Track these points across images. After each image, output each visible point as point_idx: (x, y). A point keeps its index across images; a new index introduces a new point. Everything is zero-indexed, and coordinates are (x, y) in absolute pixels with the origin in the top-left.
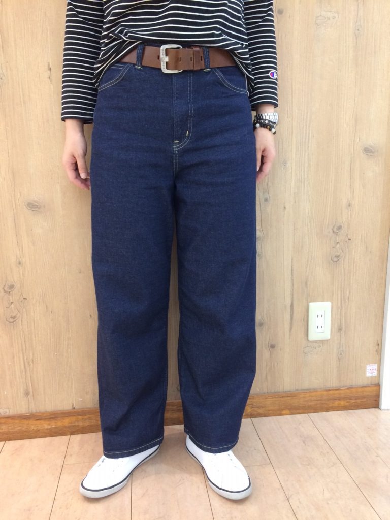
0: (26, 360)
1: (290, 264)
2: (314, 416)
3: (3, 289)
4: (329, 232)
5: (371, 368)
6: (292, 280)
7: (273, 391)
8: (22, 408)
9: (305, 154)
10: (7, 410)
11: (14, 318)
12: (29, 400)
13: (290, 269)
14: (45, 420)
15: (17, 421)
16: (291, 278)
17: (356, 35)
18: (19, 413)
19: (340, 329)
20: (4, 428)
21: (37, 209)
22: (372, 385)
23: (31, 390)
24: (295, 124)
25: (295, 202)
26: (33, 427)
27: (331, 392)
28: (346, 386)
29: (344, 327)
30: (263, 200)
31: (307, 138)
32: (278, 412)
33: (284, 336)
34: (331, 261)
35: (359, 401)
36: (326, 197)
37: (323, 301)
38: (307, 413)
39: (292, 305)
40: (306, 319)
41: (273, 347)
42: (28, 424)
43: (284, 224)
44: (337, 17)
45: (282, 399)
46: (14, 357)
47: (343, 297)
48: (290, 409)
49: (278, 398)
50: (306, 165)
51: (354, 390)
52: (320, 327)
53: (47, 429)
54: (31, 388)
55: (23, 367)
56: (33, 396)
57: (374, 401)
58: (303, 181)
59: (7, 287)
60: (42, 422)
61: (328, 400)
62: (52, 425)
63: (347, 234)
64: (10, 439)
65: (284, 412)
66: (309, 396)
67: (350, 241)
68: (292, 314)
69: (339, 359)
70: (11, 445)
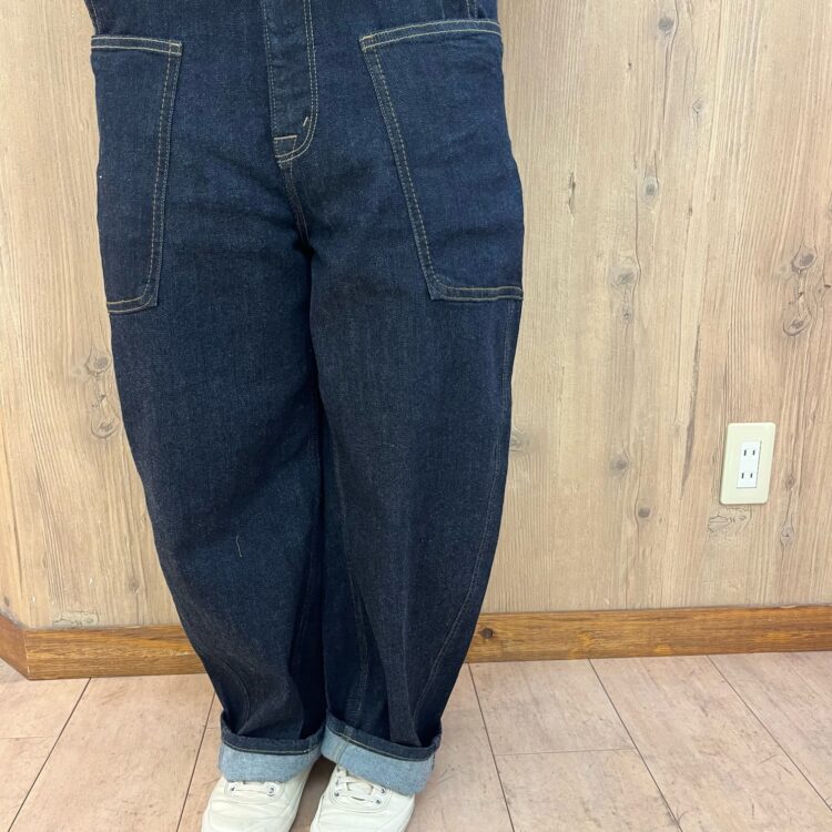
0: (131, 518)
1: (695, 337)
2: (722, 660)
3: (85, 365)
4: (784, 269)
6: (696, 372)
7: (637, 606)
8: (124, 612)
9: (744, 88)
10: (95, 617)
11: (108, 428)
12: (137, 599)
13: (694, 348)
14: (169, 639)
15: (113, 639)
16: (695, 367)
18: (118, 622)
19: (790, 482)
20: (88, 652)
23: (141, 578)
24: (726, 16)
25: (714, 198)
26: (145, 653)
27: (761, 613)
28: (793, 603)
29: (799, 477)
30: (644, 191)
31: (751, 50)
32: (647, 649)
33: (670, 492)
34: (783, 333)
35: (817, 634)
36: (784, 189)
37: (759, 420)
38: (707, 654)
39: (691, 427)
40: (718, 460)
41: (644, 514)
42: (137, 646)
43: (686, 248)
45: (655, 622)
46: (107, 510)
47: (802, 414)
48: (670, 645)
49: (647, 619)
50: (745, 113)
51: (809, 612)
52: (747, 476)
53: (174, 658)
54: (142, 575)
55: (125, 531)
56: (146, 590)
58: (735, 148)
59: (92, 361)
60: (164, 643)
61: (753, 628)
62: (183, 652)
63: (823, 275)
64: (98, 676)
65: (658, 650)
66: (714, 620)
67: (828, 291)
68: (692, 443)
69: (784, 543)
70: (100, 685)
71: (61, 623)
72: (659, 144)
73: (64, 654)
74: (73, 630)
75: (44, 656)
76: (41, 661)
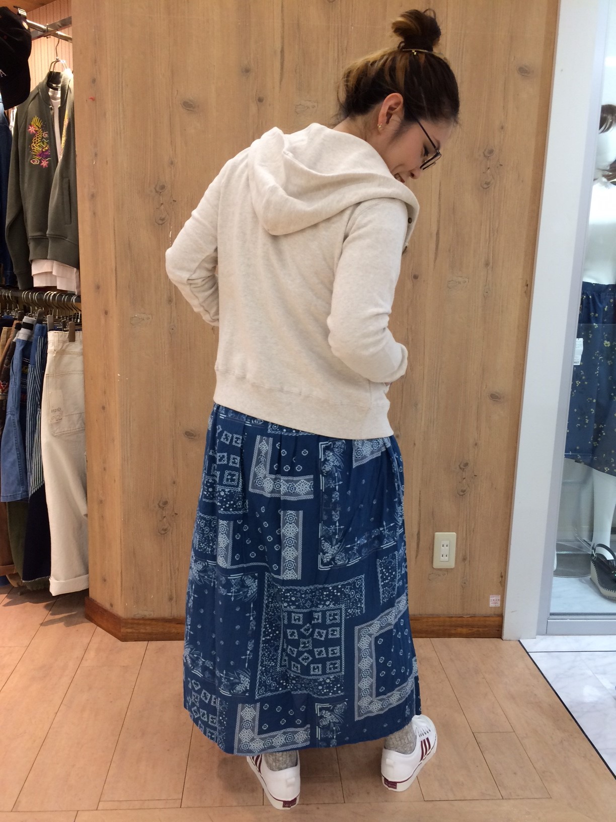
0: (172, 568)
2: (436, 641)
3: (158, 504)
4: (456, 468)
5: (494, 598)
6: (420, 510)
8: (165, 611)
9: (435, 398)
10: (153, 614)
11: (165, 530)
12: (171, 605)
13: (418, 500)
15: (160, 623)
16: (419, 508)
17: (484, 297)
18: (162, 616)
19: (464, 559)
20: (149, 629)
21: (193, 437)
22: (495, 614)
23: (174, 596)
25: (425, 440)
26: (174, 630)
27: (454, 619)
28: (469, 615)
29: (468, 557)
31: (437, 383)
34: (457, 495)
35: (480, 630)
36: (454, 437)
37: (449, 531)
38: (430, 638)
39: (418, 534)
40: (432, 548)
42: (170, 627)
43: (413, 459)
44: (467, 281)
46: (162, 565)
47: (468, 529)
50: (436, 407)
51: (476, 619)
52: (445, 556)
54: (174, 594)
55: (169, 574)
56: (176, 602)
57: (497, 631)
58: (432, 420)
59: (161, 503)
61: (451, 626)
63: (473, 471)
64: (152, 640)
66: (432, 621)
67: (476, 477)
68: (419, 542)
69: (463, 588)
70: (154, 645)
71: (138, 616)
72: (400, 418)
73: (138, 630)
74: (144, 619)
75: (129, 630)
76: (127, 633)
